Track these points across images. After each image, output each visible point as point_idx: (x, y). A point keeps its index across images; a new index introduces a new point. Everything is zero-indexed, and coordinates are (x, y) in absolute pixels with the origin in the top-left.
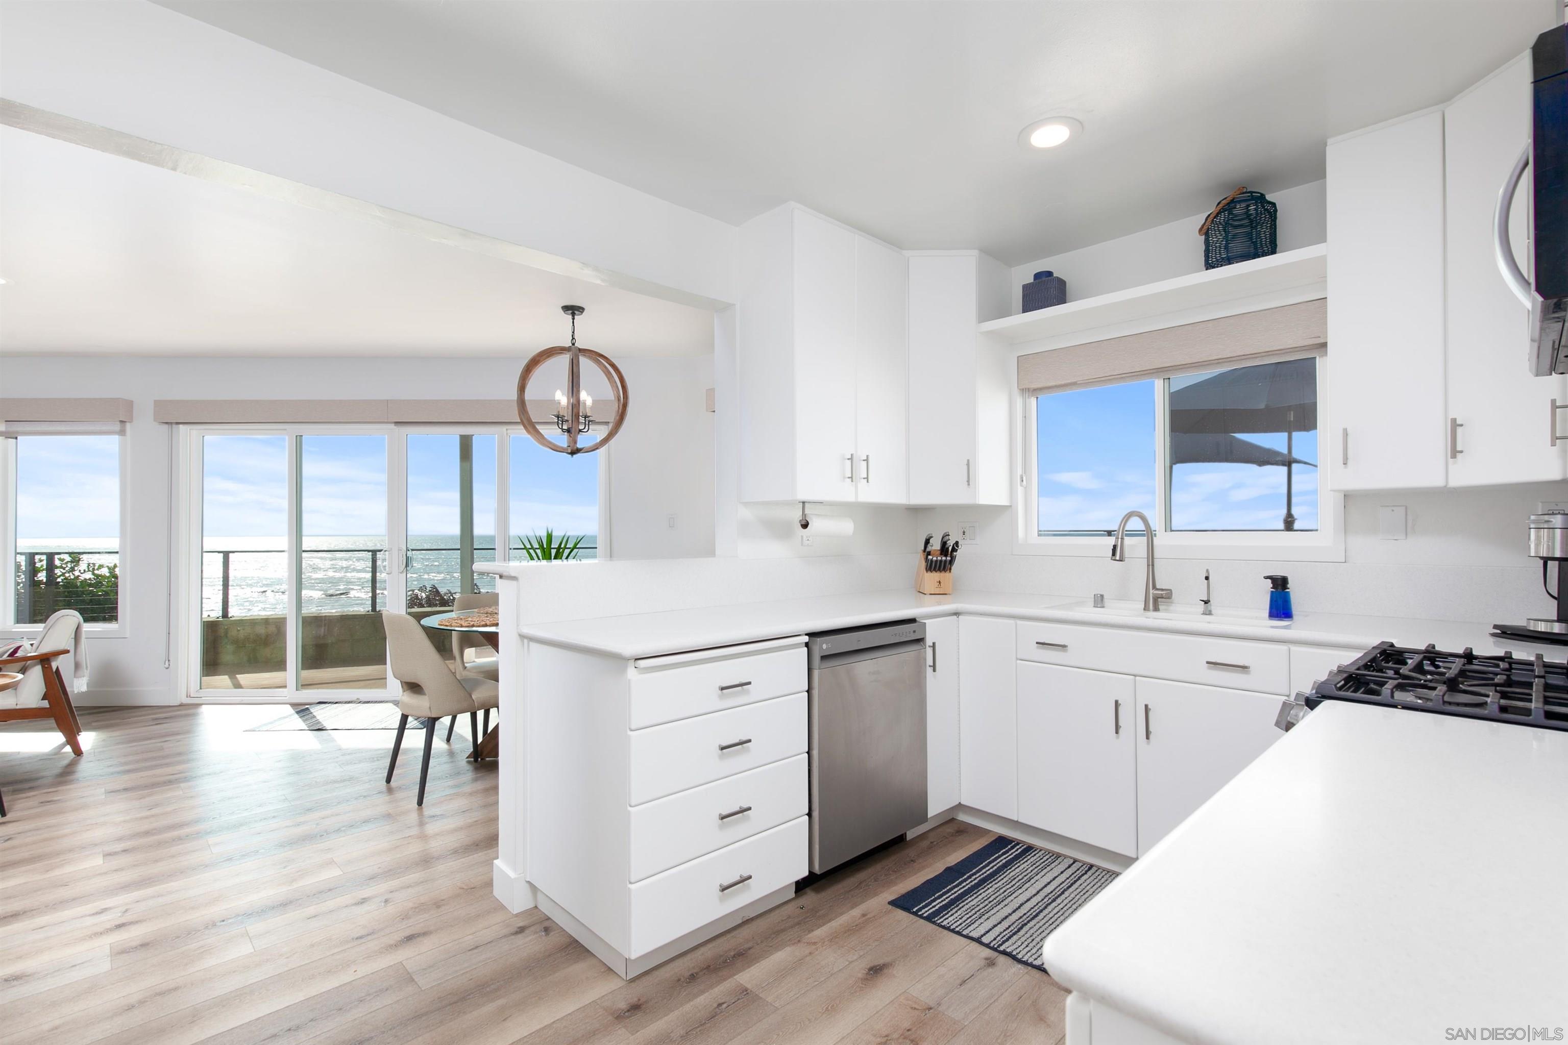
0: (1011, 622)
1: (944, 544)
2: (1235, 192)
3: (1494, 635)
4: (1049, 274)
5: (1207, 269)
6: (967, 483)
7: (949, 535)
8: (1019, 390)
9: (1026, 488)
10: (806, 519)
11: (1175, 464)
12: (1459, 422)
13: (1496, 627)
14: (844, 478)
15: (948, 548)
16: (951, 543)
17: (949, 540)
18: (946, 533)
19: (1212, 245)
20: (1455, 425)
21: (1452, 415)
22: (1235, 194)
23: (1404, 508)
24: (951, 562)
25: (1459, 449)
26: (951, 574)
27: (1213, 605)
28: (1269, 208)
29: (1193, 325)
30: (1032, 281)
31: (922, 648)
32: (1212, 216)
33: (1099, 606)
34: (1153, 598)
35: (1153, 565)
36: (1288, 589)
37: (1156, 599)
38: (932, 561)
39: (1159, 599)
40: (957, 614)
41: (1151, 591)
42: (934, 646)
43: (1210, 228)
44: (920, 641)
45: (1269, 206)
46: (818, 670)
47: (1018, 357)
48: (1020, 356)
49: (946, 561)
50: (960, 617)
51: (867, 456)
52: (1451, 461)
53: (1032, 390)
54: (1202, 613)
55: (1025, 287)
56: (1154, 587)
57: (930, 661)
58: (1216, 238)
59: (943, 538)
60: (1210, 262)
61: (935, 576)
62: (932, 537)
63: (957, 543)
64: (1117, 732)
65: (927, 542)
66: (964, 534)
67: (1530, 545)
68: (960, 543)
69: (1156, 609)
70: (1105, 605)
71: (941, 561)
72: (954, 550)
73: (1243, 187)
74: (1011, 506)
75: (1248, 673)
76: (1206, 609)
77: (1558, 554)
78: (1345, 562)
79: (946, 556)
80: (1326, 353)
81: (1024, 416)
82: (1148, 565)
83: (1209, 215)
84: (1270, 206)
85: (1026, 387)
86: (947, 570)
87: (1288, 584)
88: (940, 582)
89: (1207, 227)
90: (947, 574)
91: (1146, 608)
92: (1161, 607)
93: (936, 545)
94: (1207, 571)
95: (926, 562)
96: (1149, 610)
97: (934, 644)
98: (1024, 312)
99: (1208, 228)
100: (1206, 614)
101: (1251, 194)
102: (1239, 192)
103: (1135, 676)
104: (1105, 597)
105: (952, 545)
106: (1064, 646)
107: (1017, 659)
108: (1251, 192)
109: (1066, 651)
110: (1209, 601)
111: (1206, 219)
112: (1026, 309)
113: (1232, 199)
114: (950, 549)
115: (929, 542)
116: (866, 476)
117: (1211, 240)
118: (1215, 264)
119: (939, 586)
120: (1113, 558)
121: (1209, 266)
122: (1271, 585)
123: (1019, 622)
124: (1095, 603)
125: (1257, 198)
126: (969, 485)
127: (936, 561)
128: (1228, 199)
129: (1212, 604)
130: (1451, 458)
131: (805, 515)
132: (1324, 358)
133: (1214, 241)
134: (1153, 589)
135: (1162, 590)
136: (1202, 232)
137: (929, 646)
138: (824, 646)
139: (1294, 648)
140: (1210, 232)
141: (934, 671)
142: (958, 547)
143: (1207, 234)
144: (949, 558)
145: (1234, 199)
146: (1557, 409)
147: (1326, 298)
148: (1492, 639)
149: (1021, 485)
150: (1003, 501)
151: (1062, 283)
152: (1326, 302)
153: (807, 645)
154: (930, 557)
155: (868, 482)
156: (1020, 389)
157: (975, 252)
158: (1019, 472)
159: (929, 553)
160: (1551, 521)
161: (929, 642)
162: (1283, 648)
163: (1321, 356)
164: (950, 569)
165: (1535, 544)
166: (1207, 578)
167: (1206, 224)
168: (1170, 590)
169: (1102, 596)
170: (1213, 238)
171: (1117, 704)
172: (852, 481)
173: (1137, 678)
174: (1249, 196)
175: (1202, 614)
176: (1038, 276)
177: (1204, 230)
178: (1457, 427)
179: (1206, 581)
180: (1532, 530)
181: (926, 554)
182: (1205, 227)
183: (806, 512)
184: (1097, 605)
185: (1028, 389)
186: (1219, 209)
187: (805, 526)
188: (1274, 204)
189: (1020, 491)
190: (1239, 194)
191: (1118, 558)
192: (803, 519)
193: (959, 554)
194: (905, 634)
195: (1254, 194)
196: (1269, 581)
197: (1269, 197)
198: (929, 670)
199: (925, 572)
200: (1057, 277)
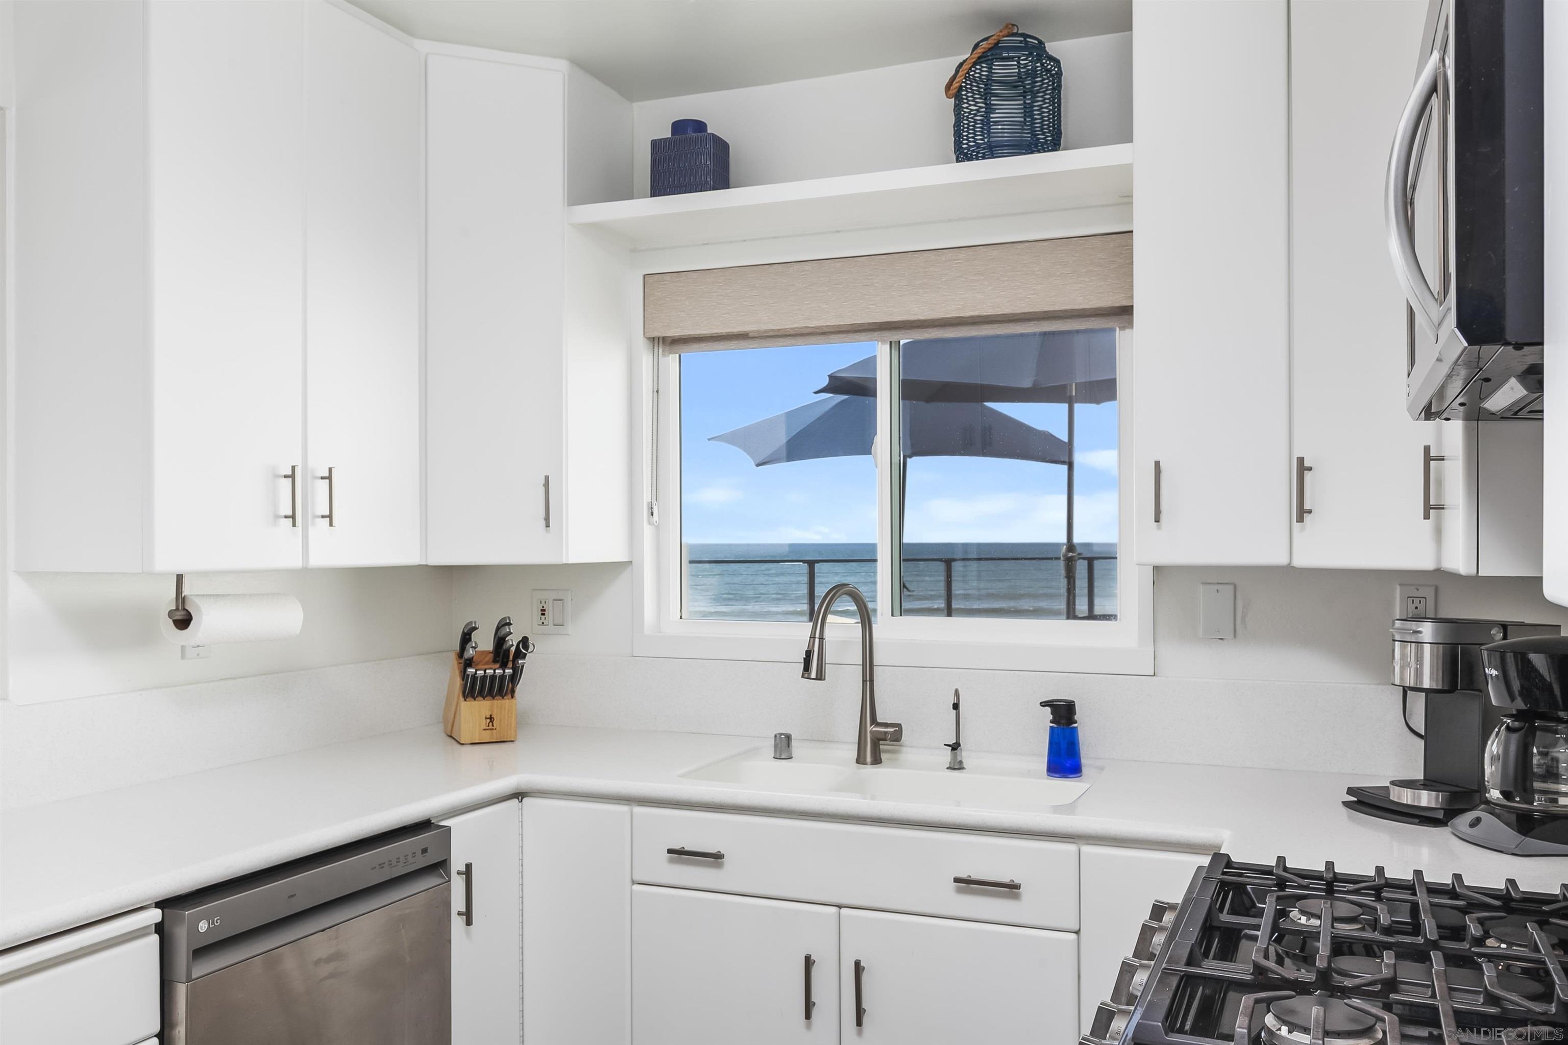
0: (623, 809)
1: (500, 641)
2: (1001, 31)
3: (1346, 804)
4: (700, 126)
5: (958, 161)
6: (544, 522)
7: (510, 624)
8: (645, 339)
9: (658, 528)
10: (187, 607)
11: (910, 457)
12: (1307, 464)
13: (1350, 791)
14: (277, 517)
15: (508, 650)
16: (513, 641)
17: (510, 633)
18: (505, 618)
19: (967, 116)
20: (1302, 468)
21: (1297, 454)
22: (1001, 34)
23: (1232, 587)
24: (515, 678)
25: (1307, 506)
26: (513, 701)
27: (965, 754)
28: (1049, 67)
29: (935, 252)
30: (670, 136)
31: (441, 881)
32: (965, 67)
33: (783, 757)
34: (872, 740)
35: (872, 681)
36: (1076, 722)
37: (877, 741)
38: (474, 677)
39: (881, 742)
40: (519, 795)
41: (869, 729)
42: (468, 872)
43: (965, 87)
44: (441, 866)
45: (1049, 64)
46: (184, 985)
47: (644, 276)
48: (647, 275)
49: (503, 677)
50: (524, 800)
51: (330, 470)
52: (1296, 526)
53: (670, 340)
54: (948, 766)
55: (656, 145)
56: (874, 721)
57: (458, 903)
58: (975, 105)
59: (498, 629)
60: (965, 146)
61: (479, 708)
62: (475, 629)
63: (525, 641)
64: (808, 1016)
65: (466, 638)
66: (543, 614)
67: (1394, 667)
68: (530, 642)
69: (877, 760)
70: (793, 755)
71: (493, 677)
72: (519, 655)
73: (1013, 25)
74: (631, 562)
75: (1017, 897)
76: (954, 757)
77: (1426, 684)
78: (1154, 675)
79: (504, 666)
80: (1130, 324)
81: (655, 390)
82: (864, 681)
83: (961, 65)
84: (1052, 63)
85: (659, 335)
86: (506, 695)
87: (1075, 714)
88: (491, 719)
89: (958, 85)
90: (506, 702)
91: (862, 760)
92: (884, 756)
93: (484, 642)
94: (957, 693)
95: (463, 680)
96: (865, 763)
97: (469, 867)
98: (654, 196)
99: (961, 87)
100: (955, 769)
101: (1025, 39)
102: (1005, 32)
103: (840, 907)
104: (793, 737)
105: (515, 644)
106: (718, 856)
107: (633, 883)
108: (1025, 36)
109: (720, 866)
110: (959, 745)
111: (957, 71)
112: (656, 191)
113: (995, 41)
114: (513, 649)
115: (470, 640)
116: (327, 513)
117: (967, 108)
118: (973, 151)
119: (491, 727)
120: (806, 676)
121: (963, 154)
122: (1051, 717)
123: (638, 810)
124: (775, 751)
125: (1034, 46)
126: (548, 526)
127: (484, 677)
128: (990, 41)
129: (962, 749)
130: (1297, 522)
131: (184, 599)
132: (1128, 331)
133: (972, 110)
134: (871, 726)
135: (886, 725)
136: (951, 92)
137: (459, 873)
138: (203, 926)
139: (1087, 849)
140: (964, 93)
141: (469, 922)
142: (526, 648)
143: (958, 97)
144: (509, 671)
145: (999, 42)
146: (1431, 462)
147: (1132, 232)
148: (1344, 811)
149: (650, 523)
150: (617, 555)
151: (721, 148)
152: (1132, 235)
153: (160, 928)
154: (471, 671)
155: (331, 525)
156: (649, 339)
157: (563, 65)
158: (647, 497)
159: (469, 663)
160: (1420, 632)
161: (457, 864)
162: (1071, 848)
163: (1122, 328)
164: (513, 692)
165: (1401, 667)
166: (956, 706)
167: (957, 80)
168: (899, 726)
169: (788, 737)
170: (970, 105)
171: (809, 962)
172: (294, 525)
173: (843, 911)
174: (1021, 42)
175: (947, 768)
176: (679, 127)
177: (953, 90)
178: (1305, 472)
179: (955, 711)
180: (1396, 643)
181: (462, 661)
182: (955, 85)
183: (186, 591)
184: (781, 754)
185: (664, 338)
186: (977, 56)
187: (183, 621)
188: (1057, 62)
189: (648, 532)
190: (1007, 36)
191: (813, 675)
192: (177, 609)
193: (529, 663)
194: (402, 860)
195: (1028, 40)
196: (1048, 709)
197: (1052, 48)
198: (457, 923)
199: (462, 699)
200: (713, 134)
